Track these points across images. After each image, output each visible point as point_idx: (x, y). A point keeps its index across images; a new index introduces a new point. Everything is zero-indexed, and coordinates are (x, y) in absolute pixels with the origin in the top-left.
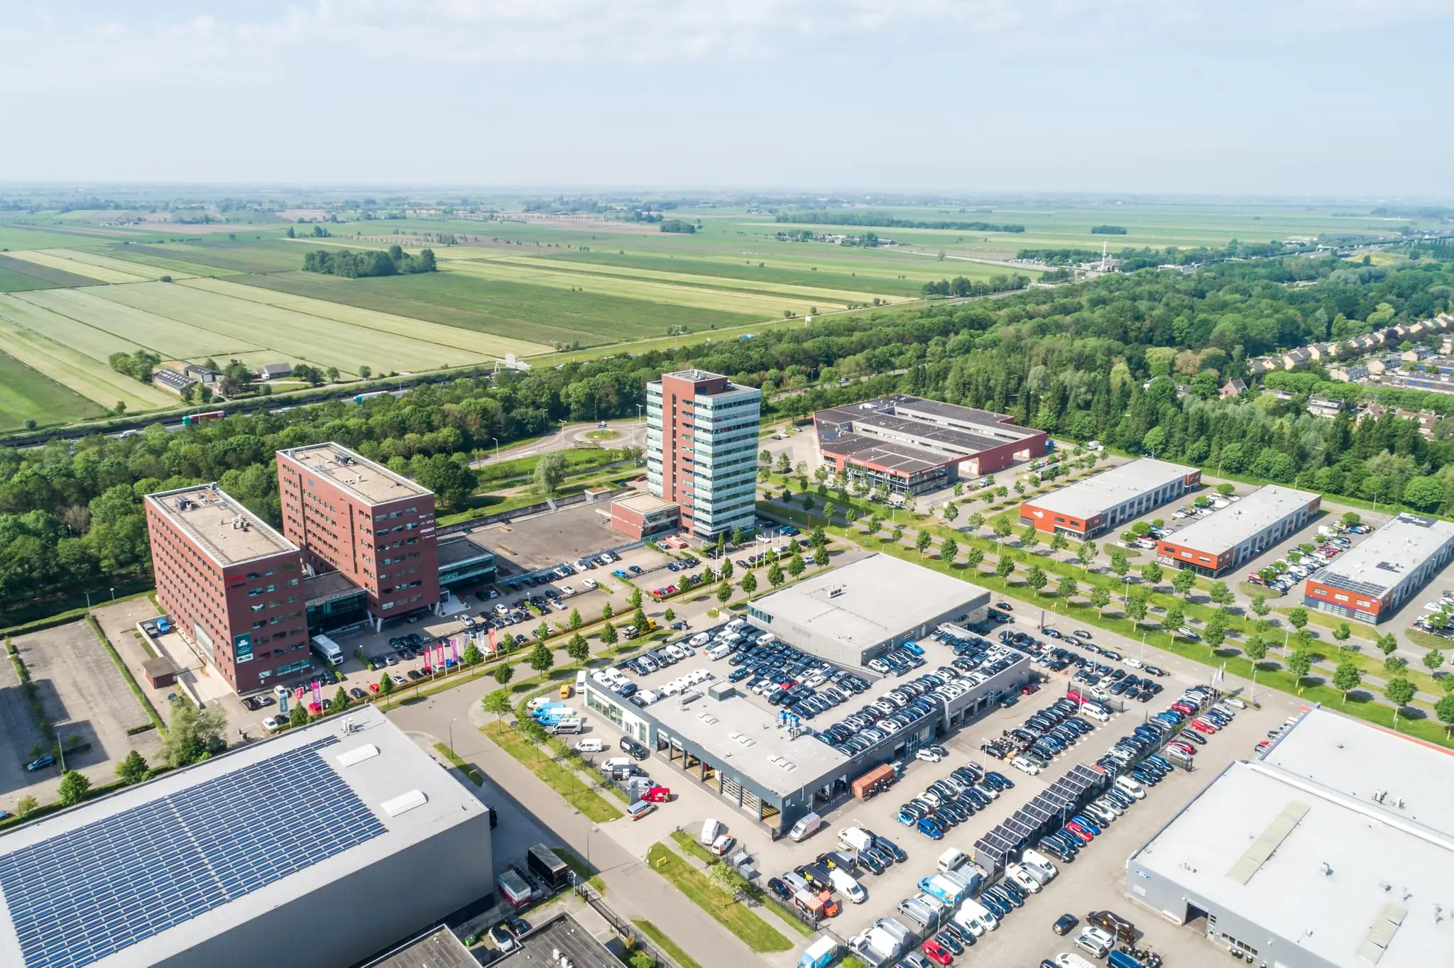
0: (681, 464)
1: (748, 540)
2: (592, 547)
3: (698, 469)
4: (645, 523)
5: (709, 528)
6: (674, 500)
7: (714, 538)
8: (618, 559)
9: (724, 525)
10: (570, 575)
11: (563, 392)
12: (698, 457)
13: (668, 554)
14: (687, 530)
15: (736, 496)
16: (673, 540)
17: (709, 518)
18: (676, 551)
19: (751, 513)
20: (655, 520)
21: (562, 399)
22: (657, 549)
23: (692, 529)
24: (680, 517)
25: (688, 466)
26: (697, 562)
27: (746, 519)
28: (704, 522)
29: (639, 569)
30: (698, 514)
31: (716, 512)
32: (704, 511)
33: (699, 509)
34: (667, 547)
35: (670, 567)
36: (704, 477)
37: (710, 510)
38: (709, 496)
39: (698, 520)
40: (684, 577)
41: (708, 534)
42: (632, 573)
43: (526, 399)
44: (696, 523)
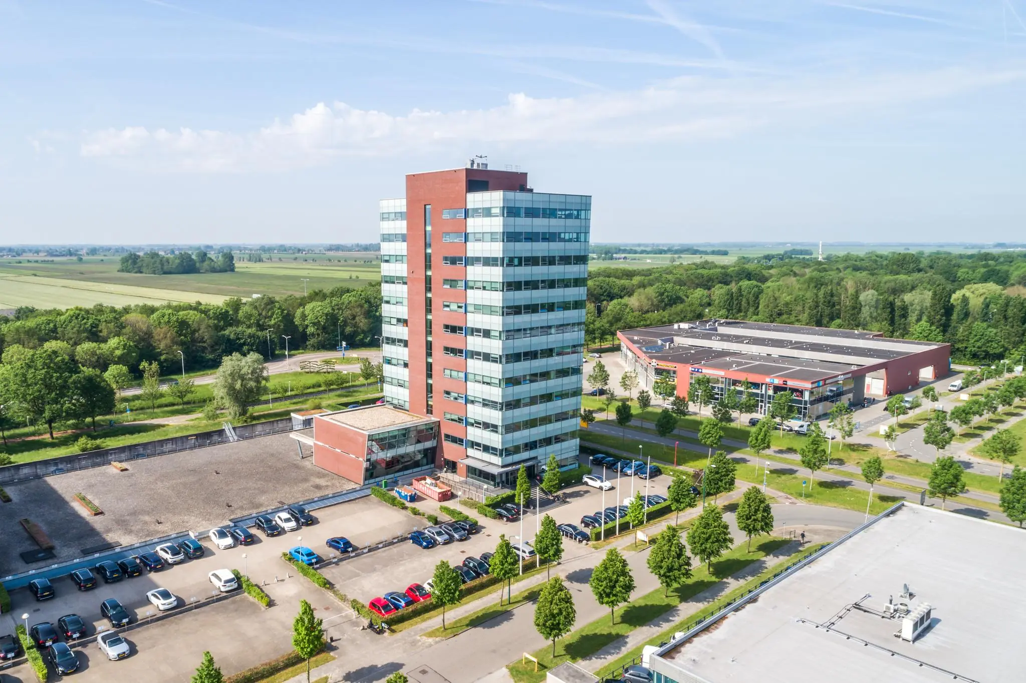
0: (440, 339)
1: (569, 485)
2: (263, 499)
3: (475, 343)
4: (370, 452)
5: (497, 460)
6: (429, 410)
7: (508, 480)
8: (311, 521)
9: (525, 455)
10: (189, 558)
11: (299, 312)
12: (474, 320)
13: (415, 512)
14: (452, 466)
15: (548, 397)
16: (427, 487)
17: (495, 440)
18: (431, 506)
19: (573, 435)
20: (391, 446)
21: (297, 321)
22: (393, 502)
23: (463, 463)
24: (439, 442)
25: (454, 340)
26: (473, 529)
27: (565, 444)
28: (486, 449)
29: (347, 544)
30: (474, 434)
31: (510, 428)
32: (486, 426)
33: (477, 424)
34: (414, 498)
35: (418, 538)
36: (487, 357)
37: (499, 423)
38: (496, 394)
39: (474, 444)
40: (444, 564)
41: (495, 471)
42: (332, 553)
43: (249, 319)
44: (471, 452)
